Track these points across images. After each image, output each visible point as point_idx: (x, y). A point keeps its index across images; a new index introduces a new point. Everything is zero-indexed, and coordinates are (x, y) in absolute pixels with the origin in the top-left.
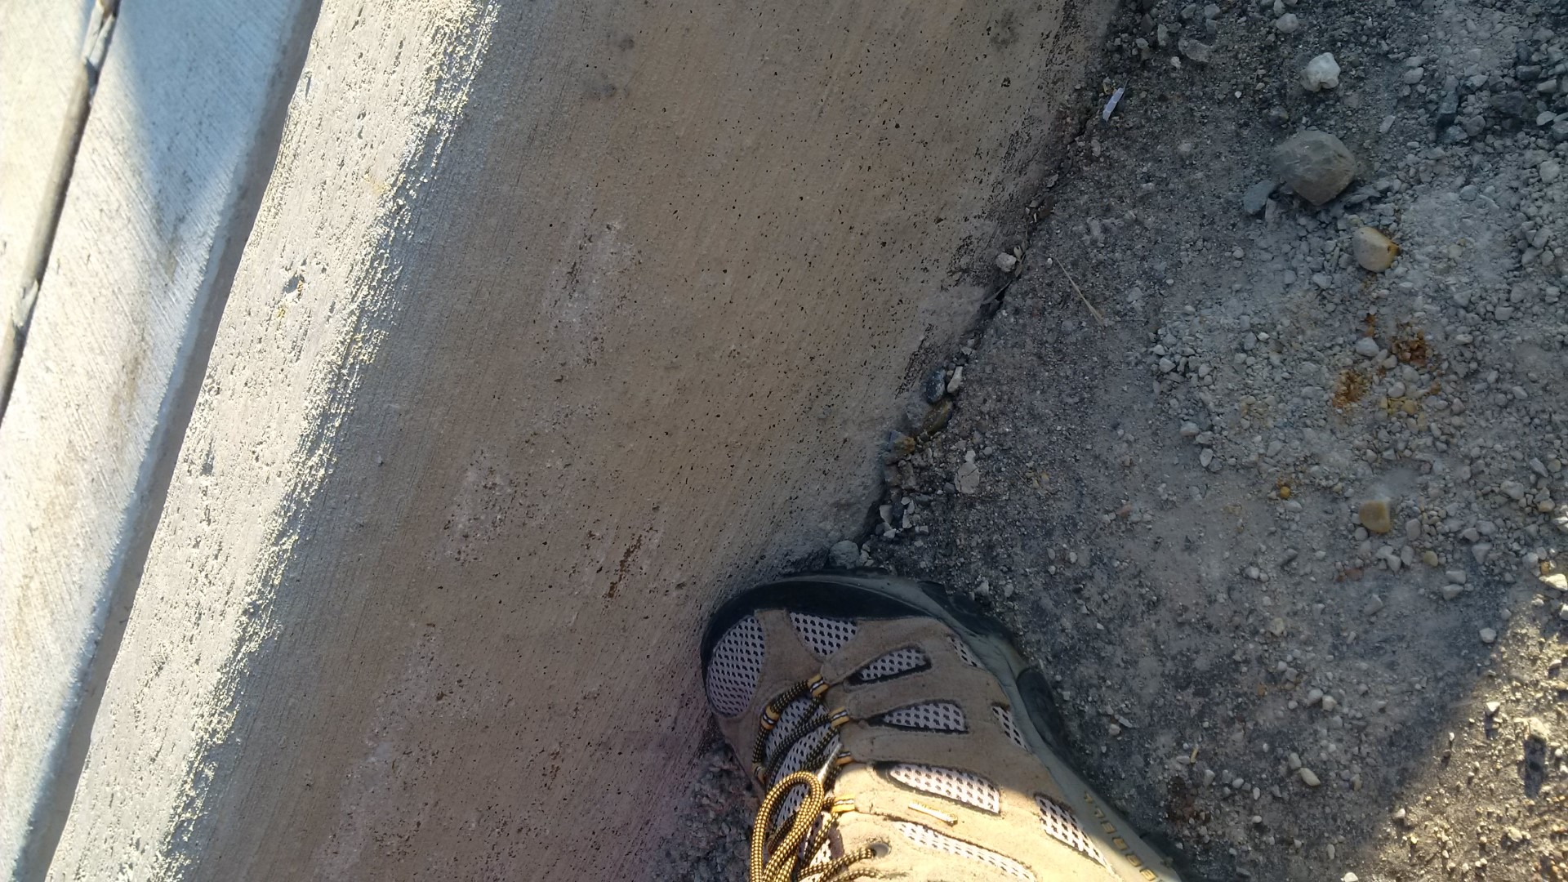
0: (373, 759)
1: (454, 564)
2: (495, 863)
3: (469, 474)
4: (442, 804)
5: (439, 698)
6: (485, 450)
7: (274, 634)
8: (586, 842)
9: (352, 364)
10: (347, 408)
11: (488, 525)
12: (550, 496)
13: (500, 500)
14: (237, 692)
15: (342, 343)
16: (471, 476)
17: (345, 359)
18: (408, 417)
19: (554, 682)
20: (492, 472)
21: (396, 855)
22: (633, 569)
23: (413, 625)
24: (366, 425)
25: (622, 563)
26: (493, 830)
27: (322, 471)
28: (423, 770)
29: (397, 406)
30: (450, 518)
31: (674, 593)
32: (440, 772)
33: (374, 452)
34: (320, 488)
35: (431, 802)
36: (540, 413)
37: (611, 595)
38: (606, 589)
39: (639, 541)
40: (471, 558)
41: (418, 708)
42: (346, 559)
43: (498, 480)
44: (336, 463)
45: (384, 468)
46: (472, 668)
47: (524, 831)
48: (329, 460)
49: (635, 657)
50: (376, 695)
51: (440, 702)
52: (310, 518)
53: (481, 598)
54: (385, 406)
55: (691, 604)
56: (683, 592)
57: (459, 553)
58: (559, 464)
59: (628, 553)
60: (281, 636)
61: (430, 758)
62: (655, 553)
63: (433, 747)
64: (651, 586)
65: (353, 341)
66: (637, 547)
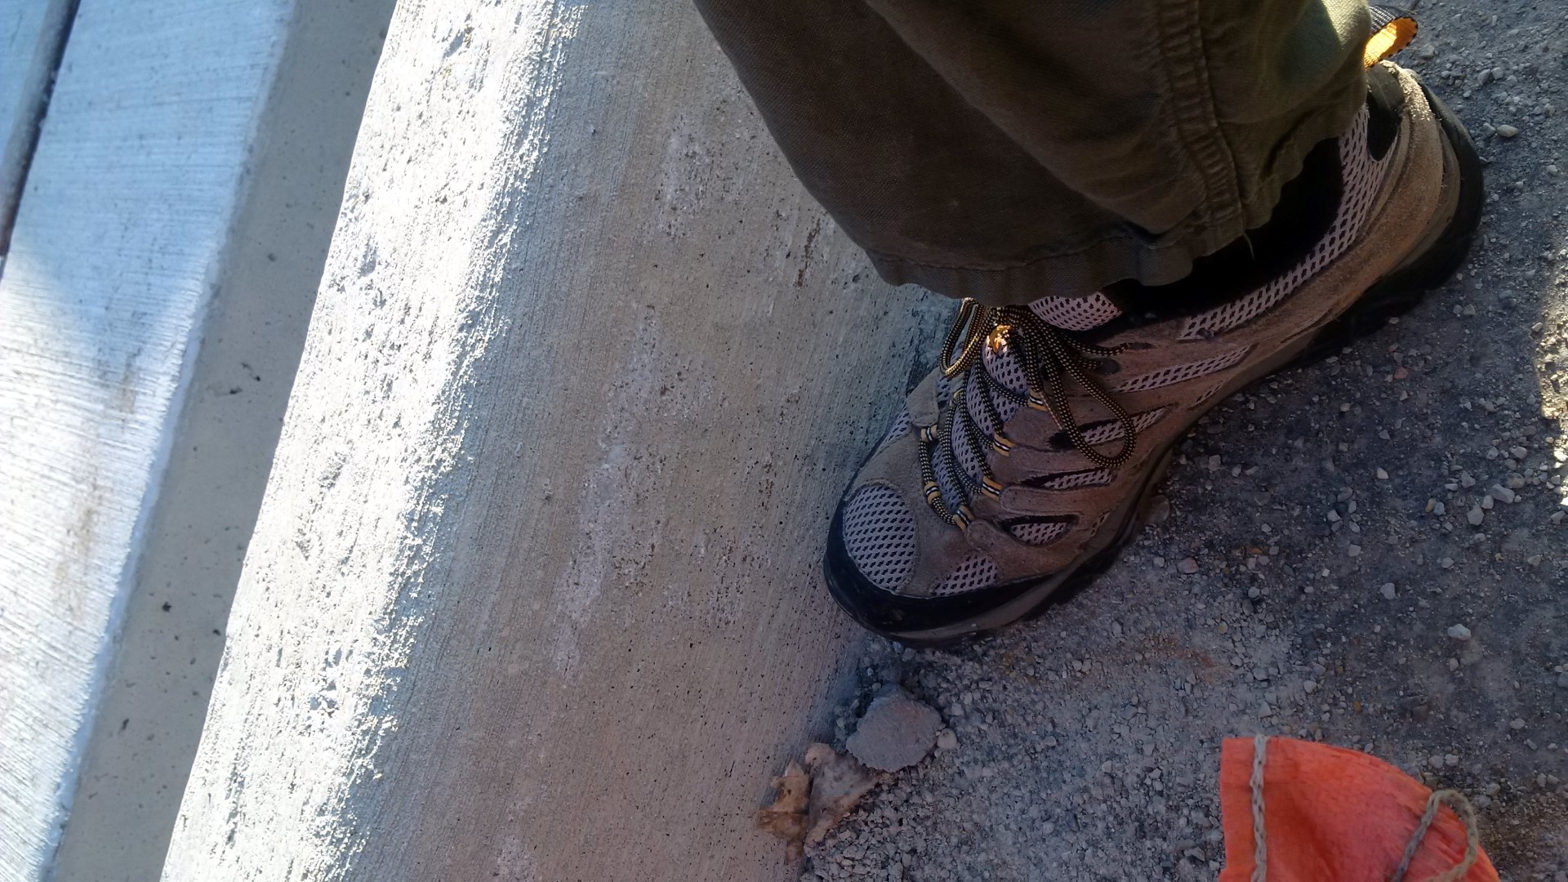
0: (606, 466)
1: (666, 239)
2: (725, 600)
3: (673, 140)
4: (672, 523)
5: (663, 393)
6: (684, 116)
7: (501, 332)
8: (804, 577)
9: (554, 46)
10: (554, 87)
11: (692, 197)
12: (742, 169)
13: (700, 171)
14: (464, 407)
15: (539, 34)
16: (674, 142)
17: (546, 44)
18: (615, 82)
19: (759, 382)
20: (691, 139)
21: (634, 587)
22: (815, 255)
23: (635, 305)
24: (575, 98)
25: (807, 247)
26: (720, 558)
27: (536, 153)
28: (653, 479)
29: (604, 73)
30: (659, 187)
31: (852, 286)
32: (668, 484)
33: (586, 122)
34: (535, 170)
35: (663, 520)
36: (726, 80)
37: (800, 284)
38: (795, 279)
39: (818, 224)
40: (680, 233)
41: (645, 403)
42: (570, 236)
43: (697, 148)
44: (550, 140)
45: (597, 137)
46: (689, 358)
47: (748, 559)
48: (541, 141)
49: (827, 356)
50: (606, 387)
51: (664, 398)
52: (527, 201)
53: (691, 279)
54: (593, 75)
55: (867, 300)
56: (859, 285)
57: (670, 226)
58: (747, 135)
59: (810, 238)
60: (509, 331)
61: (659, 466)
62: (832, 240)
63: (661, 452)
64: (832, 277)
65: (551, 26)
66: (817, 231)
